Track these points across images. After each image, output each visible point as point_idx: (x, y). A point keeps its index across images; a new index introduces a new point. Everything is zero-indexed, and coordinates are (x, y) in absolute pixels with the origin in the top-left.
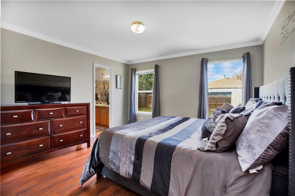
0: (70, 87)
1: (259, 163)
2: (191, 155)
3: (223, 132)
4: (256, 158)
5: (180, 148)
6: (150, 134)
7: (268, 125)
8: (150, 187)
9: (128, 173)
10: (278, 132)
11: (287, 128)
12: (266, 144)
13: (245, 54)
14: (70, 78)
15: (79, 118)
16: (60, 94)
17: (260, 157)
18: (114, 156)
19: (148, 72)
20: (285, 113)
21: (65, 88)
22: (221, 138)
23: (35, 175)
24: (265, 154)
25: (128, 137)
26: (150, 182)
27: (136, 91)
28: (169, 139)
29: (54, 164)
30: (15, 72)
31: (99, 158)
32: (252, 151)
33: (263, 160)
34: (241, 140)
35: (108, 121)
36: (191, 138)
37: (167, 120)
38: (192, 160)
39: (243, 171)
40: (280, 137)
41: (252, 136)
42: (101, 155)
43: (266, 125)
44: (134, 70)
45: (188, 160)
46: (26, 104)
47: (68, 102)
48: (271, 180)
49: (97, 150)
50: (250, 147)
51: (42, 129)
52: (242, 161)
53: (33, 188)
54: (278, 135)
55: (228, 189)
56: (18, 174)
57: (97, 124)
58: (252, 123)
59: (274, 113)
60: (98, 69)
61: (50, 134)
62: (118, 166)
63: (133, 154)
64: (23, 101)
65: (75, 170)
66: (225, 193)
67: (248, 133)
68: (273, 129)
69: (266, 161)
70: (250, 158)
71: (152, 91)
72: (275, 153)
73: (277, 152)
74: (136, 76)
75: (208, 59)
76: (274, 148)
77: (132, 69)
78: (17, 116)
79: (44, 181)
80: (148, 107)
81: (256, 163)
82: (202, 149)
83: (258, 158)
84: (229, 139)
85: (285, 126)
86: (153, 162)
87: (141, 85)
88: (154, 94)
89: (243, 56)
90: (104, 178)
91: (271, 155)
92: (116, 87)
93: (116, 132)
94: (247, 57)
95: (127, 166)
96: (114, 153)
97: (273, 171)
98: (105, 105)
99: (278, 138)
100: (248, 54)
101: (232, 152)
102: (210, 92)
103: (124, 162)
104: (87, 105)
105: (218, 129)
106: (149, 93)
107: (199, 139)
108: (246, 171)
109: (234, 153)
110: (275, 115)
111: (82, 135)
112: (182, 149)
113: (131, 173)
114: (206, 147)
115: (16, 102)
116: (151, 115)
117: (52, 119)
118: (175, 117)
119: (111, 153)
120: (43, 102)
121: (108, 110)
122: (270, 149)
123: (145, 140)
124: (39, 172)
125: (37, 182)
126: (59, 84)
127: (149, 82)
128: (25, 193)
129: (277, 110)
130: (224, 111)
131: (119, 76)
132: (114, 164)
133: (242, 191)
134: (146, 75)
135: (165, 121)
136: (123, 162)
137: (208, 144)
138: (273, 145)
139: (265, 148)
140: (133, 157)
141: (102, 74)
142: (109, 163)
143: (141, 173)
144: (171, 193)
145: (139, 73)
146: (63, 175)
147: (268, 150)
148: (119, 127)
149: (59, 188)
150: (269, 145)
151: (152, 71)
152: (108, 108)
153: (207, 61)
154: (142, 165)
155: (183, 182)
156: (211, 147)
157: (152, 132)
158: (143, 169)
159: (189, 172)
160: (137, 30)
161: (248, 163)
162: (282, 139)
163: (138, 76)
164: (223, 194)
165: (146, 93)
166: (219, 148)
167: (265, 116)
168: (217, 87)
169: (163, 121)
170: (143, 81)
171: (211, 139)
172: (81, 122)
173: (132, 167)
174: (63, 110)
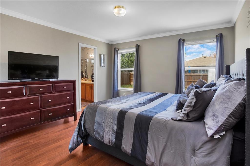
0: (58, 66)
1: (222, 130)
2: (166, 124)
3: (193, 104)
4: (219, 125)
5: (156, 118)
6: (131, 107)
7: (229, 97)
8: (130, 153)
9: (111, 141)
10: (237, 103)
11: (244, 100)
12: (227, 113)
13: (218, 35)
14: (58, 57)
15: (67, 94)
16: (47, 72)
17: (222, 124)
18: (99, 126)
19: (130, 52)
20: (243, 87)
21: (54, 66)
22: (192, 109)
23: (27, 145)
24: (227, 121)
25: (111, 109)
26: (130, 148)
27: (119, 69)
28: (147, 111)
29: (44, 135)
30: (9, 52)
31: (85, 129)
32: (216, 120)
33: (225, 127)
34: (208, 111)
35: (93, 96)
36: (166, 110)
37: (147, 95)
38: (167, 128)
39: (208, 136)
40: (238, 107)
41: (217, 107)
42: (87, 125)
43: (228, 97)
44: (116, 50)
45: (163, 128)
46: (18, 81)
47: (56, 79)
48: (231, 144)
49: (84, 121)
50: (215, 116)
51: (33, 103)
52: (208, 128)
53: (26, 156)
54: (237, 106)
55: (197, 152)
56: (12, 144)
57: (83, 100)
58: (217, 96)
59: (234, 87)
60: (83, 49)
61: (40, 108)
62: (102, 135)
63: (116, 125)
64: (16, 78)
65: (63, 140)
66: (194, 156)
67: (214, 105)
68: (233, 101)
69: (227, 127)
70: (215, 125)
71: (134, 69)
72: (235, 121)
73: (236, 120)
74: (119, 55)
75: (184, 39)
76: (234, 116)
77: (115, 48)
78: (10, 92)
79: (36, 149)
80: (131, 84)
81: (219, 129)
82: (175, 119)
83: (221, 125)
84: (198, 110)
85: (243, 98)
86: (133, 131)
87: (124, 63)
88: (135, 72)
89: (217, 37)
90: (90, 147)
91: (231, 122)
92: (100, 65)
93: (100, 106)
94: (220, 38)
95: (110, 135)
96: (99, 123)
97: (234, 136)
98: (90, 82)
99: (237, 108)
100: (221, 35)
101: (201, 121)
102: (187, 69)
103: (108, 132)
104: (74, 82)
105: (189, 101)
106: (131, 71)
107: (174, 111)
108: (211, 136)
109: (202, 122)
110: (235, 88)
111: (69, 110)
112: (159, 119)
113: (114, 140)
114: (179, 117)
115: (9, 79)
116: (133, 91)
117: (42, 95)
118: (154, 93)
119: (95, 124)
120: (33, 79)
121: (93, 86)
122: (231, 117)
123: (126, 112)
124: (31, 142)
125: (30, 151)
126: (48, 63)
127: (131, 60)
128: (19, 159)
129: (237, 84)
130: (198, 86)
131: (103, 55)
132: (99, 134)
133: (207, 153)
134: (128, 54)
135: (145, 96)
136: (106, 132)
137: (180, 115)
138: (233, 114)
139: (227, 116)
140: (115, 127)
141: (87, 53)
142: (94, 133)
143: (123, 141)
144: (149, 157)
145: (121, 53)
146: (53, 145)
147: (229, 118)
148: (103, 101)
149: (49, 155)
150: (229, 114)
151: (134, 50)
152: (93, 84)
153: (184, 41)
154: (124, 133)
155: (158, 147)
156: (183, 117)
157: (132, 106)
158: (124, 137)
159: (163, 139)
160: (119, 14)
161: (213, 130)
162: (240, 109)
163: (120, 55)
164: (192, 157)
165: (128, 71)
166: (190, 118)
167: (227, 89)
168: (195, 65)
169: (143, 96)
170: (125, 60)
171: (184, 110)
172: (68, 97)
173: (114, 136)
174: (52, 86)
